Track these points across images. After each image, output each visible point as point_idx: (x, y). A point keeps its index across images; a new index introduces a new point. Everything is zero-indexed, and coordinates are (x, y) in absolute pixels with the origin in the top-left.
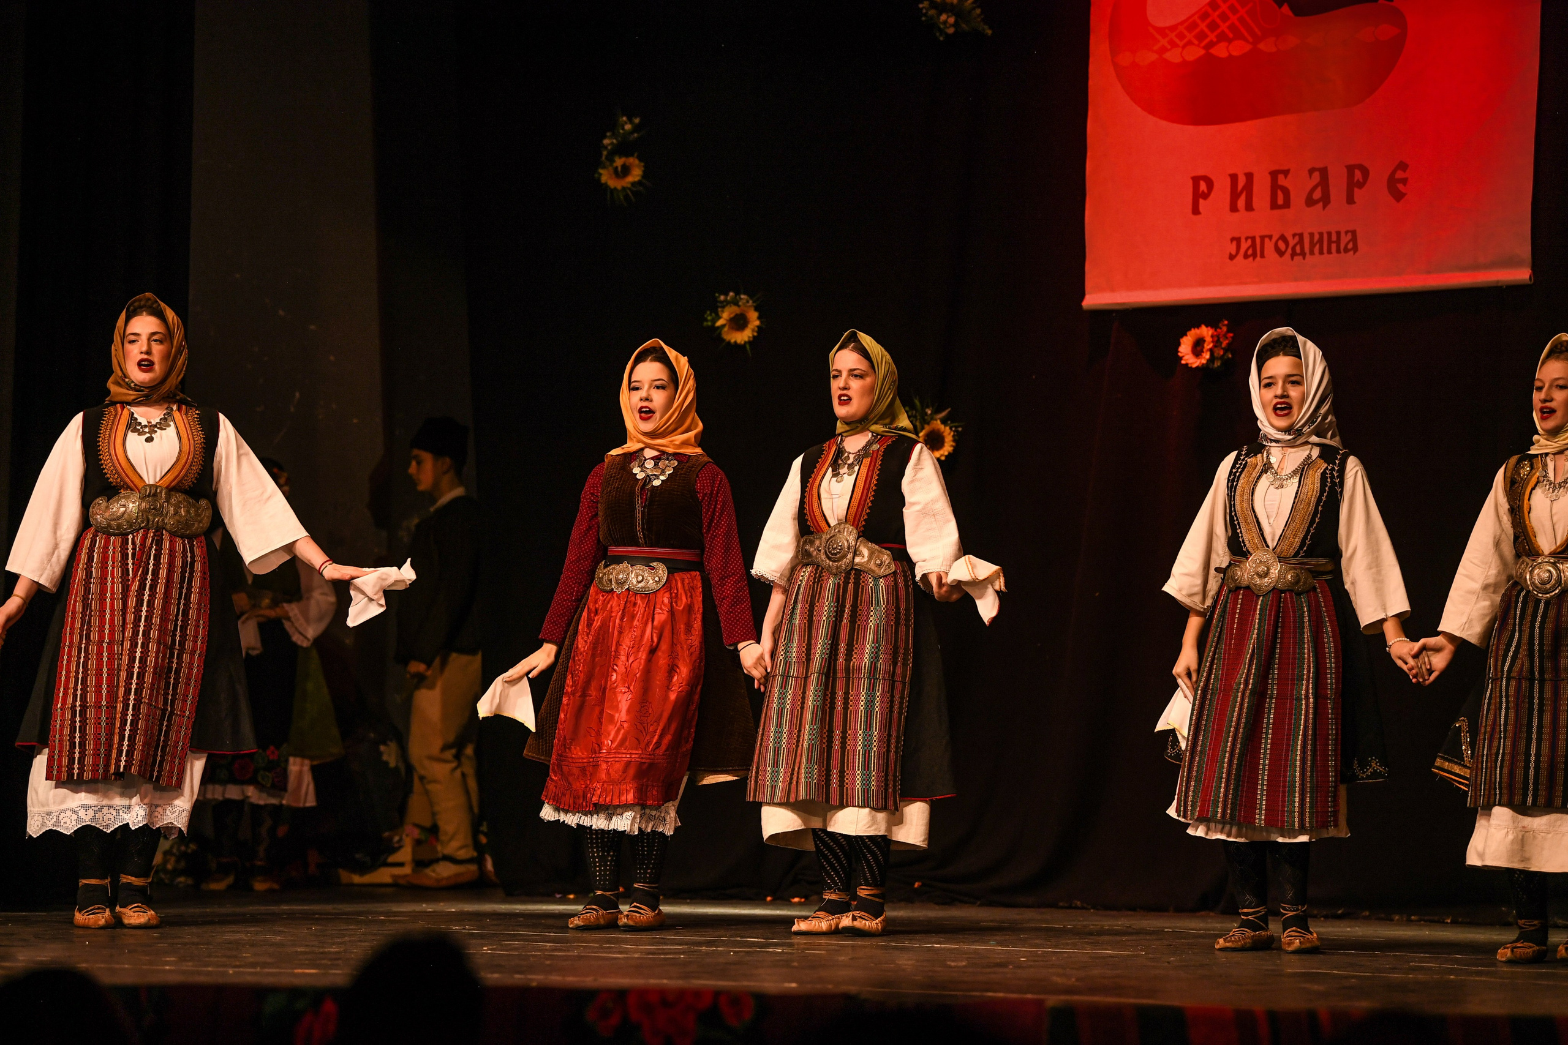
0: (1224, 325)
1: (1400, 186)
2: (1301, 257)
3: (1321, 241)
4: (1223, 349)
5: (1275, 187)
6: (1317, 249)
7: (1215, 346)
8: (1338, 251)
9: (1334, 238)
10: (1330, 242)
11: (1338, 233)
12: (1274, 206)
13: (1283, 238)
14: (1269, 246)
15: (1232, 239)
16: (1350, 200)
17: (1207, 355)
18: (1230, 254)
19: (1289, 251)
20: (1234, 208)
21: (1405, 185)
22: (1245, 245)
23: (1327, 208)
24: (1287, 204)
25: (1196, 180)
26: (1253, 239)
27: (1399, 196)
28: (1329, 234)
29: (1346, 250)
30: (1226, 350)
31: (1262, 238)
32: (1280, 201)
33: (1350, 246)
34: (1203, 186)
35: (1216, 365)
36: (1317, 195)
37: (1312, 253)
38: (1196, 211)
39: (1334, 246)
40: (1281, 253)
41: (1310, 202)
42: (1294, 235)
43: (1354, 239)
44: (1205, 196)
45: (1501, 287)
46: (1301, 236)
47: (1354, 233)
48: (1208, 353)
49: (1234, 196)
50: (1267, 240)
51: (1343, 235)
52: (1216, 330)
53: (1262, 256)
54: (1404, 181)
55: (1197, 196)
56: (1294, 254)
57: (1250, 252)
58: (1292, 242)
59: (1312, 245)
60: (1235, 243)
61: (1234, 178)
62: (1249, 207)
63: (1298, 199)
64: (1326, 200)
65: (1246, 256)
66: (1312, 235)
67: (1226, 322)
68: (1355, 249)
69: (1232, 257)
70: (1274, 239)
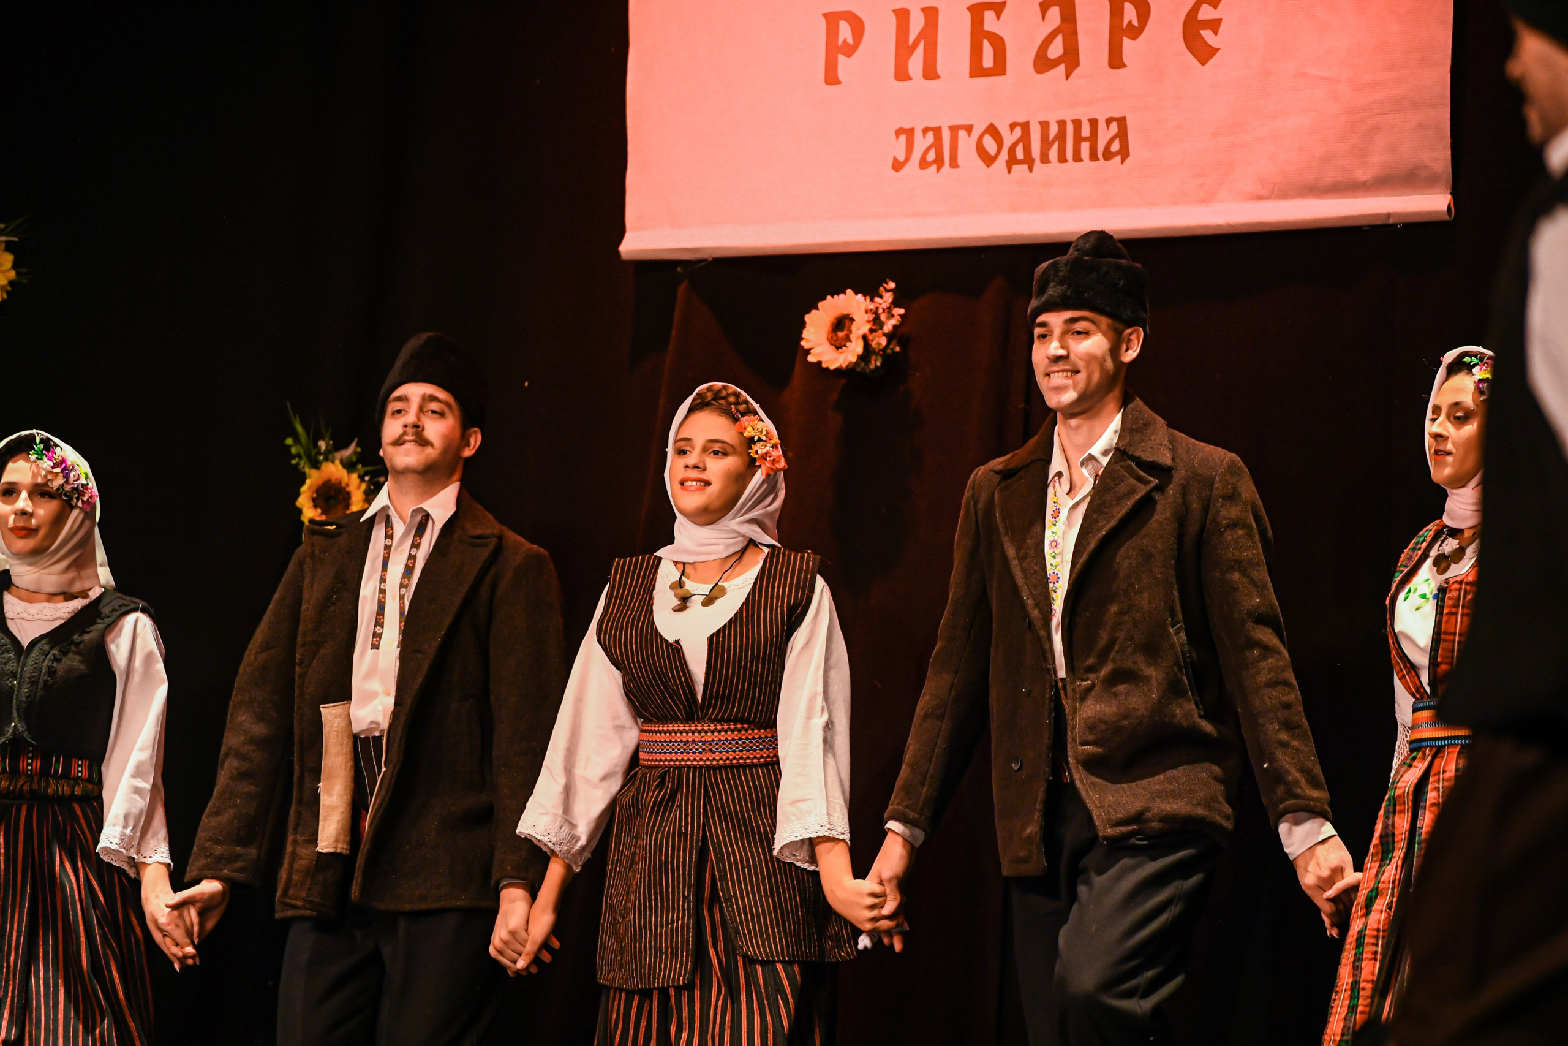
0: (887, 291)
1: (1207, 35)
2: (1025, 167)
3: (1061, 136)
4: (885, 335)
5: (978, 33)
6: (1053, 153)
7: (871, 331)
8: (1093, 156)
9: (1086, 131)
10: (1078, 139)
11: (1094, 123)
12: (977, 70)
13: (992, 130)
14: (967, 145)
15: (899, 132)
16: (1116, 61)
17: (855, 348)
18: (895, 159)
19: (1004, 156)
20: (902, 74)
21: (1216, 33)
22: (922, 143)
23: (1071, 77)
24: (999, 68)
25: (832, 19)
26: (937, 131)
27: (1204, 53)
28: (1077, 124)
29: (1108, 155)
30: (890, 337)
31: (954, 130)
32: (988, 62)
33: (1116, 146)
34: (845, 31)
35: (872, 366)
36: (1056, 49)
37: (1045, 159)
38: (832, 78)
39: (1085, 147)
40: (988, 160)
41: (1043, 63)
42: (1013, 126)
43: (1122, 134)
44: (849, 50)
45: (1395, 225)
46: (1025, 127)
47: (1122, 122)
48: (861, 343)
49: (904, 50)
50: (962, 134)
51: (1102, 125)
52: (872, 300)
53: (954, 164)
54: (1214, 25)
55: (834, 50)
56: (1012, 161)
57: (931, 156)
58: (1009, 139)
59: (1046, 144)
60: (903, 138)
61: (902, 16)
62: (930, 73)
63: (1020, 58)
64: (1071, 59)
65: (924, 164)
66: (1045, 125)
67: (892, 285)
68: (1124, 153)
69: (897, 166)
70: (976, 134)
